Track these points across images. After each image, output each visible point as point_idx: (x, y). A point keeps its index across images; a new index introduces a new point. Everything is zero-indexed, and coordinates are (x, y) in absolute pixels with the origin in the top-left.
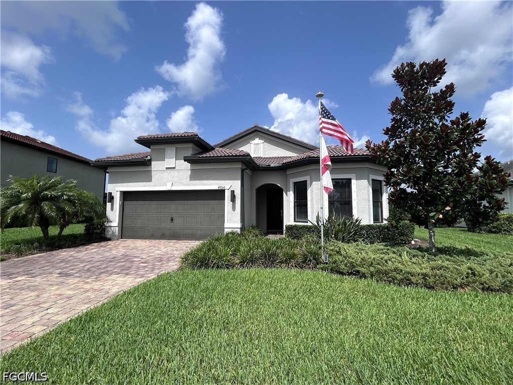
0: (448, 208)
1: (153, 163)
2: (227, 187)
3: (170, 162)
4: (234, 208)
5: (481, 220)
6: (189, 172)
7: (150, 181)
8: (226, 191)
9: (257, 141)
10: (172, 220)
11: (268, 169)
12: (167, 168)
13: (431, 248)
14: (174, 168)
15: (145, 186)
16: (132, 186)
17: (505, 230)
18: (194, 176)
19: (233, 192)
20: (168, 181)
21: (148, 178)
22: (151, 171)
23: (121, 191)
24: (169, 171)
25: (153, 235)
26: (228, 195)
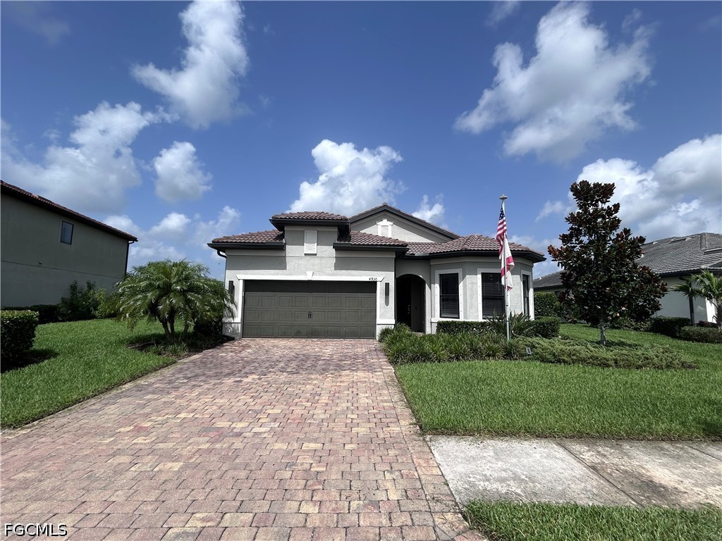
0: (624, 309)
1: (288, 248)
2: (379, 279)
3: (310, 247)
4: (387, 303)
5: (644, 317)
6: (334, 261)
7: (284, 268)
8: (378, 284)
9: (385, 222)
10: (310, 315)
11: (413, 258)
12: (305, 254)
13: (603, 341)
14: (316, 254)
15: (278, 274)
16: (260, 274)
17: (626, 326)
18: (339, 265)
19: (387, 285)
20: (308, 270)
21: (282, 265)
22: (285, 256)
23: (244, 280)
24: (308, 258)
25: (285, 333)
26: (380, 288)
